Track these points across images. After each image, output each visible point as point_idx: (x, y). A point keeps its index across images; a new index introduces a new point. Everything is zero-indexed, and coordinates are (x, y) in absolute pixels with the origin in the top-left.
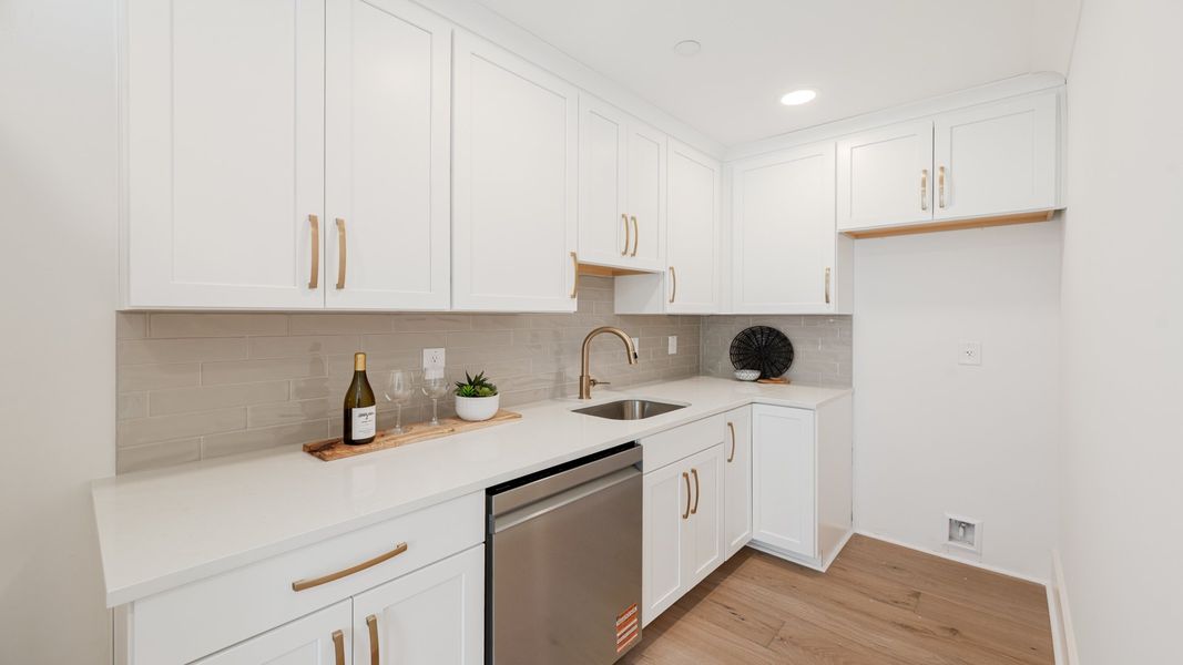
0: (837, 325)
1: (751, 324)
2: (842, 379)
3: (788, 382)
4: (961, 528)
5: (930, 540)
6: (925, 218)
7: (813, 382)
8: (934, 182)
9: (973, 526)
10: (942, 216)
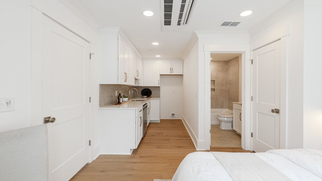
0: (158, 88)
1: (144, 88)
2: (158, 96)
3: (151, 97)
4: (173, 114)
5: (169, 117)
6: (170, 74)
7: (154, 97)
8: (171, 69)
9: (174, 114)
10: (172, 74)
